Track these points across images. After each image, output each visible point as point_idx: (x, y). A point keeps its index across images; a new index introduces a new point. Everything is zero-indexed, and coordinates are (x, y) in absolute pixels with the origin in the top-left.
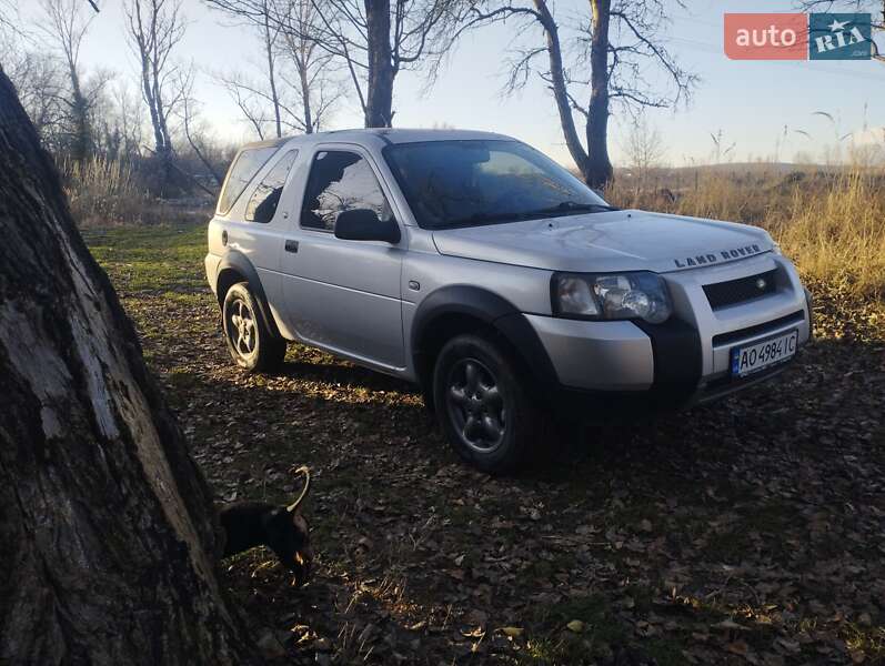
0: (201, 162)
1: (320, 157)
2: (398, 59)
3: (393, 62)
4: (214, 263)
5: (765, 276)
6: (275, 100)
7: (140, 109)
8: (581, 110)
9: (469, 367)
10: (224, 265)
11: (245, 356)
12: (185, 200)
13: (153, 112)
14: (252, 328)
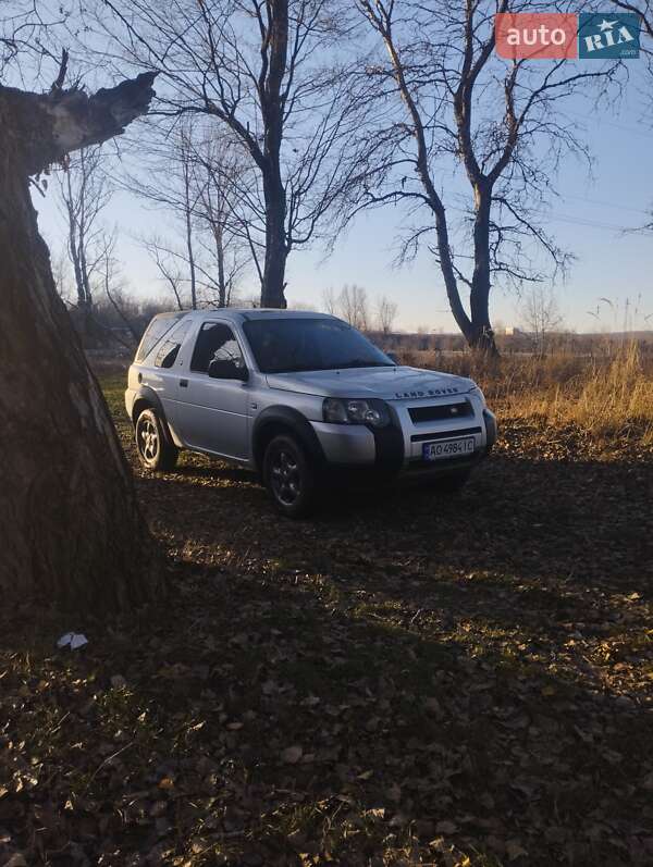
0: (117, 315)
1: (206, 327)
2: (291, 241)
3: (286, 243)
4: (131, 395)
5: (456, 406)
6: (192, 262)
7: (64, 266)
8: (466, 281)
9: (283, 455)
10: (138, 397)
11: (149, 461)
12: (102, 352)
13: (77, 270)
14: (155, 440)
